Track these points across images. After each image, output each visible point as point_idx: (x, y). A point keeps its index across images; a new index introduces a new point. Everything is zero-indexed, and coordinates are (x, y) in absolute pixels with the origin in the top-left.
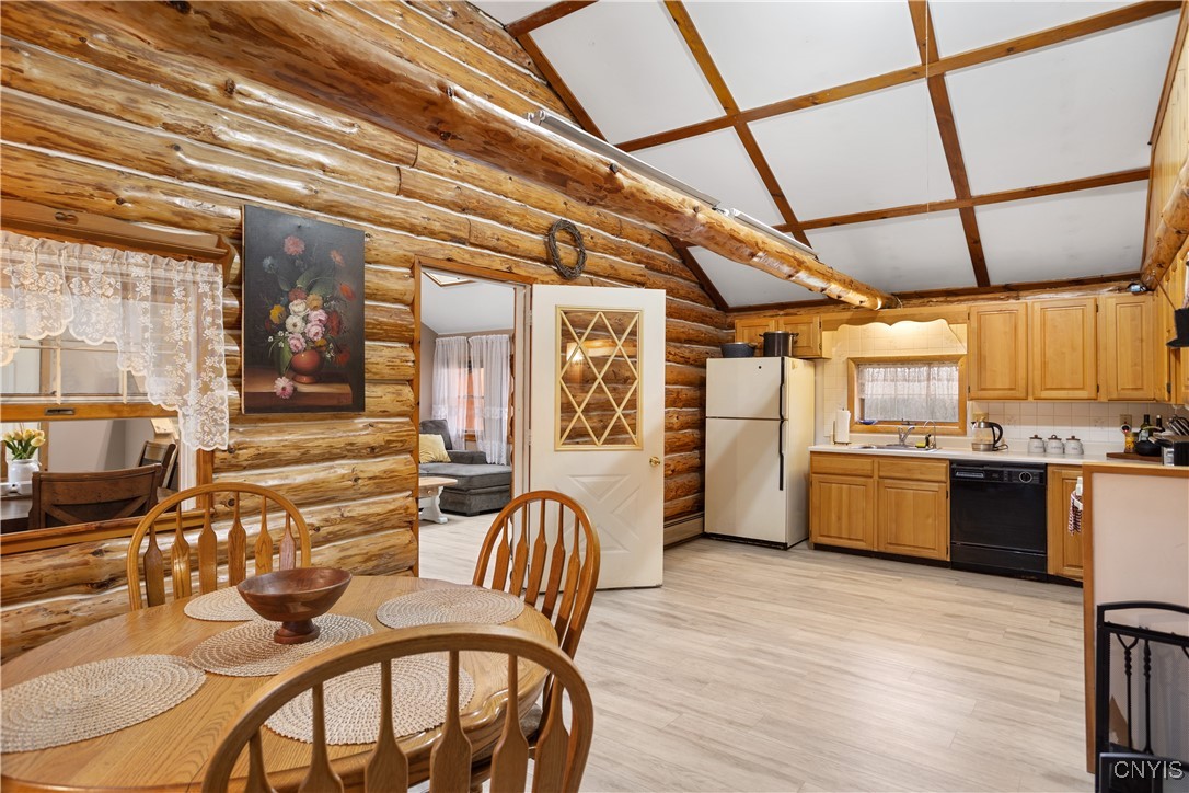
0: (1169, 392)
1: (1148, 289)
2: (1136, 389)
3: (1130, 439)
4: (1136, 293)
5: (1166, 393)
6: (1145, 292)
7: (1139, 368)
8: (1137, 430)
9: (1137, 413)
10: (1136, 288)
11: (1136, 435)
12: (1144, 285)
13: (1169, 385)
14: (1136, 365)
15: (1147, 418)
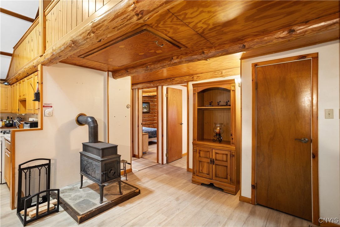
0: (19, 111)
1: (9, 84)
2: (6, 110)
3: (4, 123)
4: (6, 85)
5: (18, 111)
6: (9, 85)
7: (7, 104)
8: (6, 121)
9: (5, 116)
10: (6, 83)
11: (5, 122)
12: (8, 83)
13: (19, 109)
14: (6, 103)
15: (8, 117)
